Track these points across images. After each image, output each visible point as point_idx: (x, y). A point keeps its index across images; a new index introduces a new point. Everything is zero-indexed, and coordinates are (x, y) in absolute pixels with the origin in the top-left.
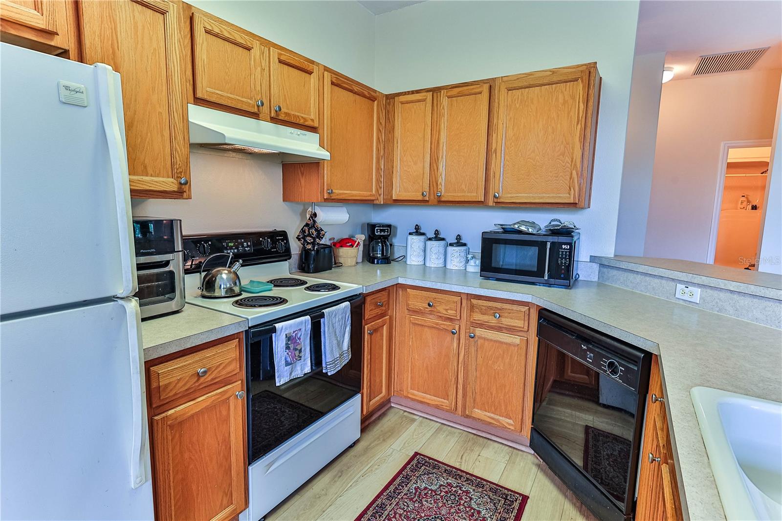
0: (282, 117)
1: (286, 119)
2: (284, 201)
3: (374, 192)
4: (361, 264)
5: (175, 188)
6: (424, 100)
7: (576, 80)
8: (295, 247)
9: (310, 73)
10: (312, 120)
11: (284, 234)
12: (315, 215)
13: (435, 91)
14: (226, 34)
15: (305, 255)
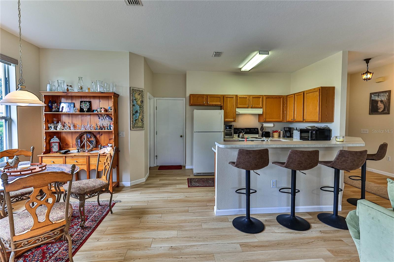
0: (253, 107)
1: (254, 107)
2: (258, 122)
3: (281, 119)
4: (282, 138)
5: (233, 120)
6: (292, 97)
7: (317, 91)
8: (260, 132)
9: (260, 98)
10: (260, 106)
11: (257, 129)
12: (263, 125)
13: (294, 94)
14: (242, 97)
15: (263, 134)
